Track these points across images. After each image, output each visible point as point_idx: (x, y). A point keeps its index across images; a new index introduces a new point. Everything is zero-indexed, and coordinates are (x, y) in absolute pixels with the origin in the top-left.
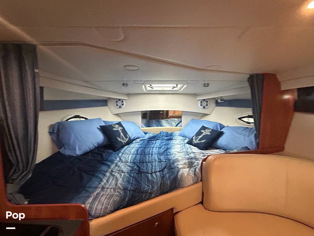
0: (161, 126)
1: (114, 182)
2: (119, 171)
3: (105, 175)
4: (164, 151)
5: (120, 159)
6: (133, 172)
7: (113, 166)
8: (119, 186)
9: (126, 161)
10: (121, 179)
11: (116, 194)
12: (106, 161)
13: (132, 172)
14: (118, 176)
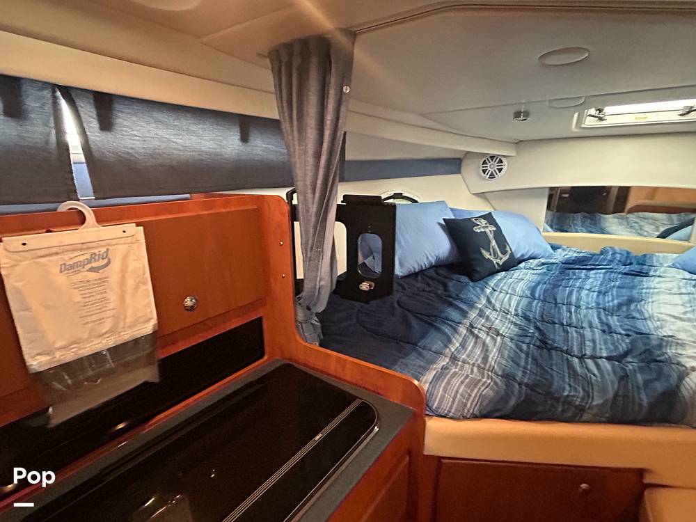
0: (603, 231)
1: (478, 351)
2: (490, 329)
3: (455, 330)
4: (620, 305)
5: (489, 301)
6: (527, 340)
7: (473, 315)
8: (493, 364)
9: (505, 308)
10: (495, 350)
11: (486, 382)
12: (455, 299)
13: (523, 339)
14: (488, 340)
